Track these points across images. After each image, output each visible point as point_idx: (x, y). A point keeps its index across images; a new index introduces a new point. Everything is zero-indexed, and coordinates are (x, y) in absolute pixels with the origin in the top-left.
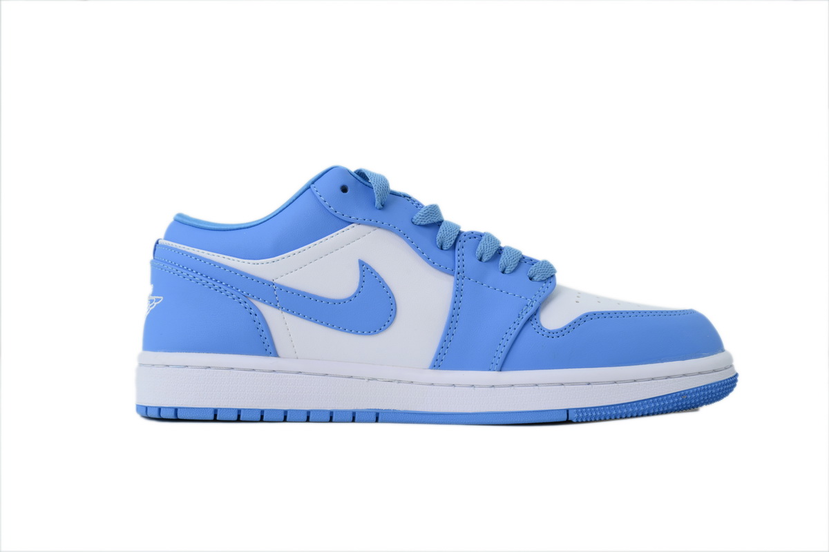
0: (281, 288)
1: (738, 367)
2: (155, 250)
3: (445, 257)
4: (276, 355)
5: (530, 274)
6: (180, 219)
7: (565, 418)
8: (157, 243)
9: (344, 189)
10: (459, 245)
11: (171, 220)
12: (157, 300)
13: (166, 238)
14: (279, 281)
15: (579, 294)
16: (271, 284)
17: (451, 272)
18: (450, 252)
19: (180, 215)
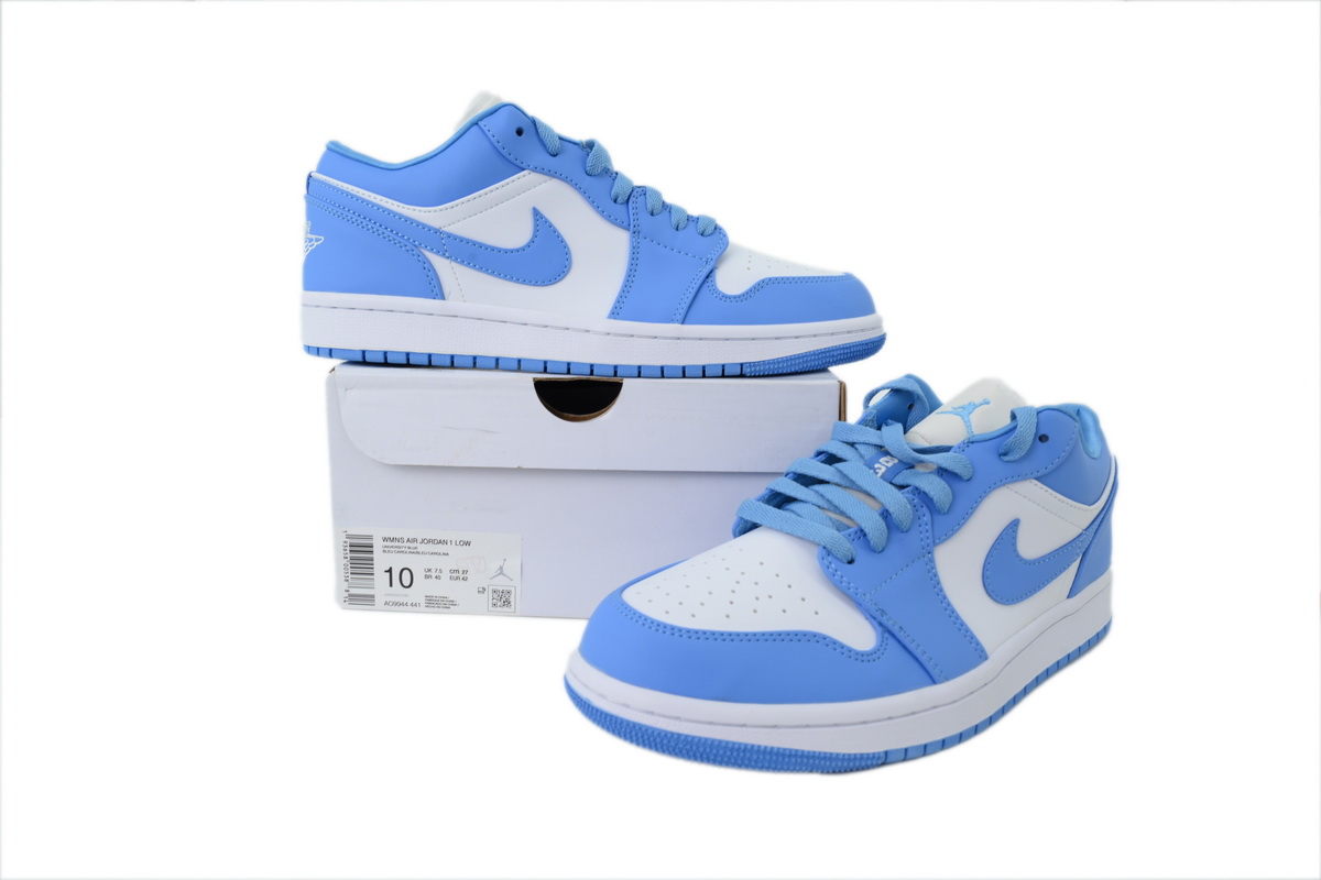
0: (449, 235)
1: (887, 328)
2: (308, 184)
3: (619, 209)
4: (443, 298)
5: (700, 231)
6: (333, 147)
7: (739, 372)
8: (310, 176)
9: (519, 132)
10: (632, 199)
11: (323, 149)
12: (317, 240)
13: (318, 171)
14: (446, 229)
15: (750, 254)
16: (437, 231)
17: (627, 228)
18: (624, 207)
19: (333, 143)
